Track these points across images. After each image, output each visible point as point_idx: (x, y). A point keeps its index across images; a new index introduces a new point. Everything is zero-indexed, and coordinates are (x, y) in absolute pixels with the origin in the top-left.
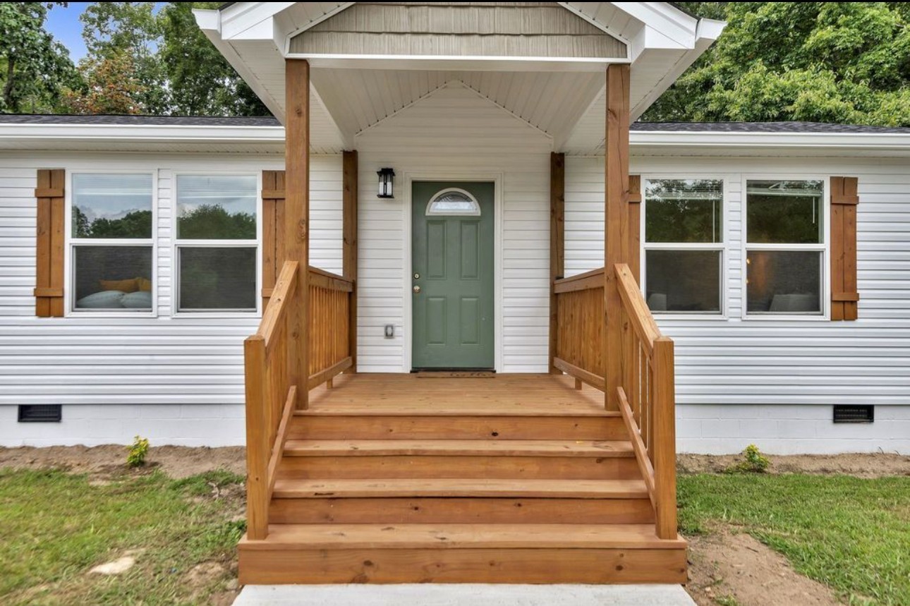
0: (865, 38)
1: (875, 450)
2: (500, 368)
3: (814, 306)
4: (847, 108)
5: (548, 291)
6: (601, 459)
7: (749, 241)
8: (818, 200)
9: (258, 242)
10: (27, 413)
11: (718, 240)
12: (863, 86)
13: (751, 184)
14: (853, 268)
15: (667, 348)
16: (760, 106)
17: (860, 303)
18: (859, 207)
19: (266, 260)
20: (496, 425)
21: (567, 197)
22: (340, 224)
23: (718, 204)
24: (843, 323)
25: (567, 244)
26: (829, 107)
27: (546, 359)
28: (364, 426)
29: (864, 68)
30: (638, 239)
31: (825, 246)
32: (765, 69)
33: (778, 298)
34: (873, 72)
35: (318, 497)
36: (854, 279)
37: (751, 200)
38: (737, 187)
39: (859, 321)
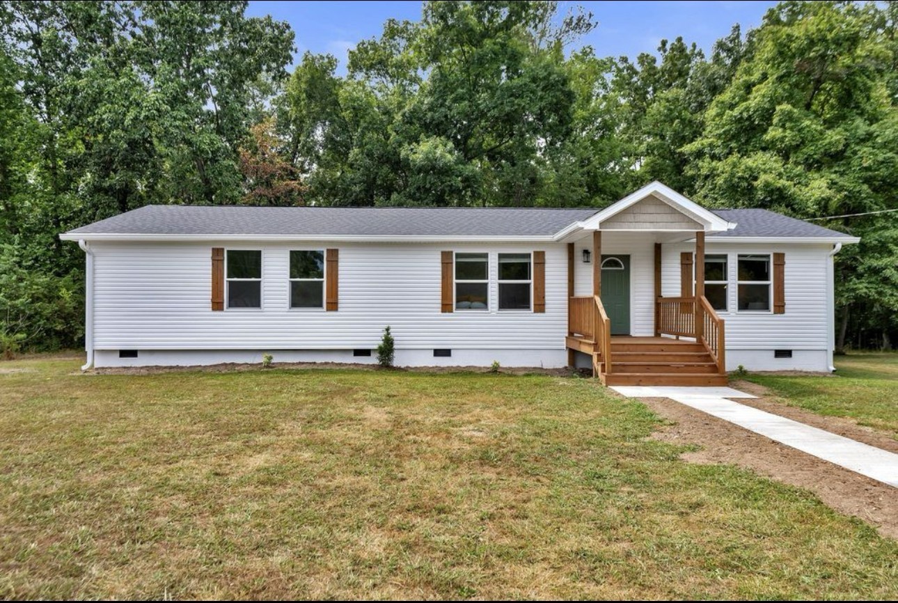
0: (801, 138)
1: (792, 369)
2: (633, 333)
3: (767, 308)
4: (790, 186)
5: (653, 302)
6: (699, 356)
7: (739, 280)
8: (768, 262)
9: (531, 281)
10: (439, 353)
11: (726, 279)
12: (800, 169)
13: (739, 256)
14: (783, 292)
15: (722, 322)
16: (736, 180)
17: (786, 306)
18: (786, 266)
19: (536, 289)
20: (663, 348)
21: (662, 262)
22: (567, 273)
23: (726, 264)
24: (779, 315)
25: (663, 281)
26: (779, 185)
27: (653, 330)
28: (621, 347)
29: (801, 157)
30: (692, 279)
31: (771, 282)
32: (739, 156)
33: (751, 304)
34: (807, 159)
35: (620, 365)
36: (783, 296)
37: (740, 262)
38: (734, 257)
39: (785, 314)
